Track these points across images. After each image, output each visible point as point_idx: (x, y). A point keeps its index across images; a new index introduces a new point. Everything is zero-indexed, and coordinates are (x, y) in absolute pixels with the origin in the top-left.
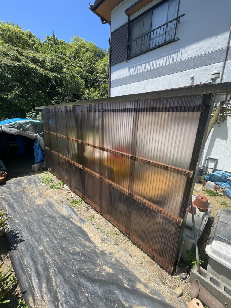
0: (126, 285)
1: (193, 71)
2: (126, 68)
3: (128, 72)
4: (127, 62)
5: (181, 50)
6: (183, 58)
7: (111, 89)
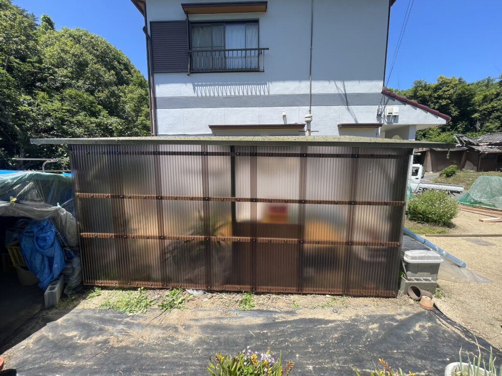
0: (395, 324)
1: (284, 108)
2: (187, 84)
3: (193, 90)
4: (188, 75)
5: (268, 84)
6: (272, 93)
7: (158, 110)
